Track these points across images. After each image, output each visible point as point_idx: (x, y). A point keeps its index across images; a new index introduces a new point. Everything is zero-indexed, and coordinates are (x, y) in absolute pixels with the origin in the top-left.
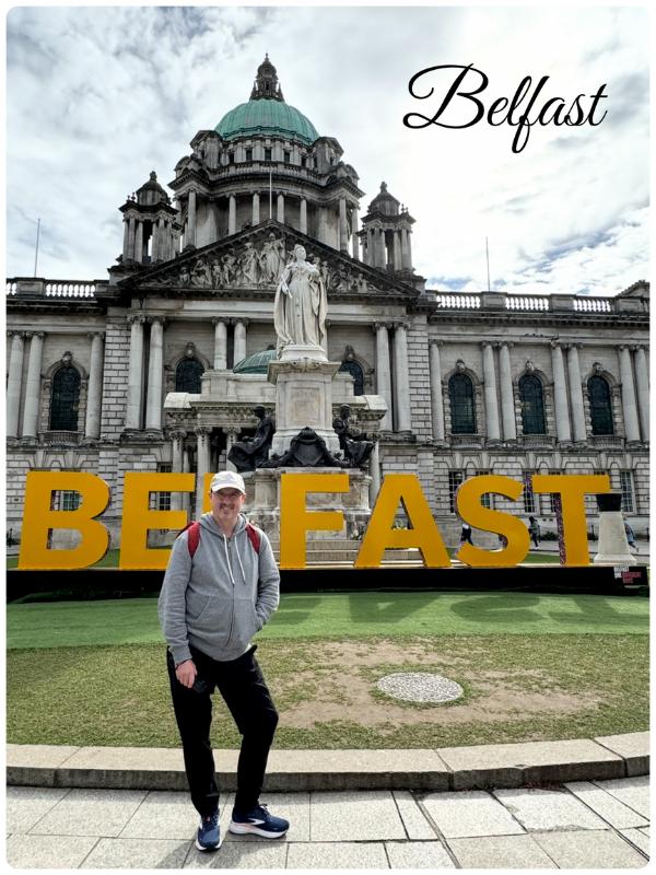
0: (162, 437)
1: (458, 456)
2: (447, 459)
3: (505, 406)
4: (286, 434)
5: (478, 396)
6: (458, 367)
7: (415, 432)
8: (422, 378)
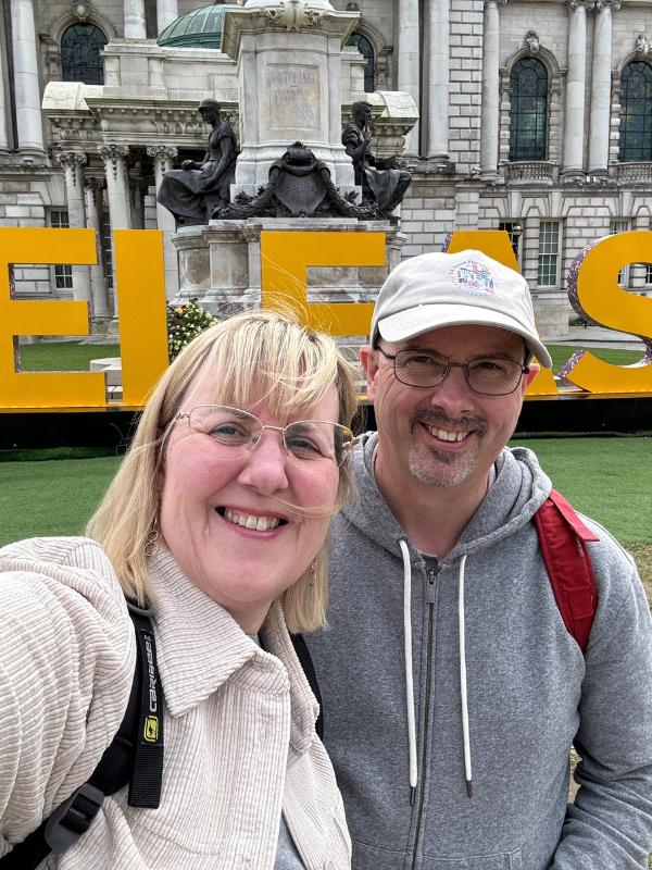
0: (48, 163)
1: (515, 196)
2: (499, 202)
3: (595, 114)
4: (260, 155)
5: (555, 97)
6: (528, 45)
7: (454, 158)
8: (469, 64)
